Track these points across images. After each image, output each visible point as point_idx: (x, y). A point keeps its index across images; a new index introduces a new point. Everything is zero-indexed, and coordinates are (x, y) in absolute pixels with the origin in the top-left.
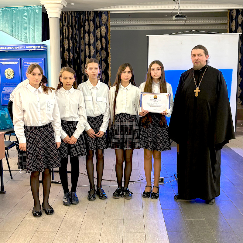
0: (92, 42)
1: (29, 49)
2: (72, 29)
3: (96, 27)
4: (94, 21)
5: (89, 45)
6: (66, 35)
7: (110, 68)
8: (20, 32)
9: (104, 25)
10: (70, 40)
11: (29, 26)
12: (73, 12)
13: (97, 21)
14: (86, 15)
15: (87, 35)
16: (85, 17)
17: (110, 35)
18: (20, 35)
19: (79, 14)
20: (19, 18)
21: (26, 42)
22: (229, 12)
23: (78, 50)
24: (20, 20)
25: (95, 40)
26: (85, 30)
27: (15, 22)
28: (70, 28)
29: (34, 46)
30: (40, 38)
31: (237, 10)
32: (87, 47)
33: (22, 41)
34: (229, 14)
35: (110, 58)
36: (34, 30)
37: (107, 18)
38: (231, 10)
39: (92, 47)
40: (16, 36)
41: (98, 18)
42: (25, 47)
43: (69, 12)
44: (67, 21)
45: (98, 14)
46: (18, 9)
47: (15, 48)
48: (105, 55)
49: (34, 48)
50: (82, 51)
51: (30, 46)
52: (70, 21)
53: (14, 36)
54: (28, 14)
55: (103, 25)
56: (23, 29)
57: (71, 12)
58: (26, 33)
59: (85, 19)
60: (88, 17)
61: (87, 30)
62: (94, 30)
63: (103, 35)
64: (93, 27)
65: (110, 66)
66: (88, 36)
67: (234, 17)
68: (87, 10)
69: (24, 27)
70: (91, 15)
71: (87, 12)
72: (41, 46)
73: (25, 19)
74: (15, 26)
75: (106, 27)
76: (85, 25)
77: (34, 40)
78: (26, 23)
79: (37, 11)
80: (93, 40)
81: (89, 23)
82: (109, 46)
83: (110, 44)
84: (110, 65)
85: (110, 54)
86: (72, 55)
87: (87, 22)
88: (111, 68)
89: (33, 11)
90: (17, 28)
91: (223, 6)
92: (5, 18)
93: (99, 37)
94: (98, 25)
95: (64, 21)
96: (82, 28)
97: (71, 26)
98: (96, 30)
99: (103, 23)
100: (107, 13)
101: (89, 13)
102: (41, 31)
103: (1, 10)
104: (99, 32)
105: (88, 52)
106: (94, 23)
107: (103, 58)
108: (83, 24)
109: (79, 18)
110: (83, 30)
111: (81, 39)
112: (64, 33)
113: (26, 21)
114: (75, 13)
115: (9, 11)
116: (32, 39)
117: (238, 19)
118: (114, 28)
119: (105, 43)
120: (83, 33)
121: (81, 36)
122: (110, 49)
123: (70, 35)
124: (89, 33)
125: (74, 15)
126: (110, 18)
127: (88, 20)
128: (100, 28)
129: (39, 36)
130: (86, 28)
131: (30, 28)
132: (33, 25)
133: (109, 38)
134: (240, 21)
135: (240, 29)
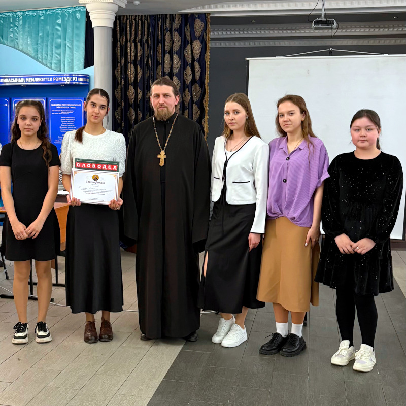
0: (175, 70)
1: (58, 81)
2: (142, 46)
3: (185, 43)
4: (180, 31)
5: (171, 75)
6: (131, 56)
7: (207, 117)
8: (49, 52)
9: (198, 39)
10: (138, 66)
11: (65, 42)
12: (145, 16)
13: (186, 33)
14: (168, 21)
15: (167, 56)
16: (166, 25)
17: (209, 57)
18: (49, 58)
19: (155, 20)
20: (48, 27)
21: (59, 69)
24: (50, 32)
25: (182, 67)
26: (164, 47)
27: (43, 35)
28: (139, 45)
29: (66, 76)
30: (81, 63)
33: (51, 68)
35: (207, 98)
36: (71, 49)
37: (203, 26)
39: (175, 79)
40: (42, 60)
41: (188, 26)
42: (53, 79)
43: (139, 16)
44: (133, 33)
45: (188, 19)
46: (47, 13)
47: (37, 80)
48: (199, 94)
49: (67, 81)
52: (139, 32)
53: (40, 60)
54: (63, 21)
55: (196, 38)
56: (54, 47)
57: (142, 16)
58: (59, 55)
59: (165, 28)
60: (171, 24)
61: (167, 48)
62: (180, 48)
63: (197, 56)
64: (179, 43)
65: (206, 114)
66: (169, 59)
68: (168, 12)
69: (56, 43)
70: (176, 22)
71: (168, 16)
72: (78, 77)
73: (58, 30)
74: (42, 42)
75: (202, 43)
76: (165, 39)
77: (71, 66)
78: (59, 37)
79: (78, 15)
80: (179, 65)
81: (172, 35)
82: (206, 78)
83: (208, 72)
84: (206, 111)
85: (207, 91)
86: (141, 93)
87: (168, 33)
89: (71, 17)
90: (44, 46)
92: (27, 29)
93: (190, 61)
94: (189, 38)
95: (129, 32)
96: (160, 44)
97: (141, 41)
98: (185, 47)
99: (197, 34)
100: (204, 17)
101: (172, 17)
103: (22, 15)
104: (190, 52)
106: (180, 35)
107: (195, 99)
108: (161, 37)
109: (154, 27)
110: (160, 48)
111: (158, 64)
112: (129, 54)
113: (59, 33)
114: (147, 18)
115: (33, 16)
116: (69, 65)
118: (217, 43)
119: (200, 71)
120: (160, 53)
121: (157, 58)
122: (208, 83)
123: (139, 58)
124: (171, 53)
125: (146, 22)
126: (209, 26)
127: (171, 31)
128: (191, 44)
129: (79, 60)
130: (166, 44)
131: (65, 45)
132: (70, 40)
133: (206, 61)
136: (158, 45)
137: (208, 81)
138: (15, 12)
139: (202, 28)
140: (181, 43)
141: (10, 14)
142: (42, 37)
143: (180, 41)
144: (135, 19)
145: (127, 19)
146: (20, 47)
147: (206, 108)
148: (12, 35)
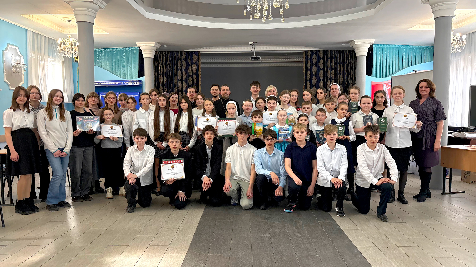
0: (184, 79)
1: (126, 84)
2: (166, 67)
3: (188, 65)
4: (186, 59)
5: (182, 81)
6: (161, 72)
8: (119, 69)
9: (195, 64)
10: (165, 76)
11: (128, 64)
12: (167, 52)
13: (189, 60)
14: (179, 55)
15: (179, 72)
16: (178, 56)
17: (200, 72)
18: (119, 72)
19: (173, 54)
20: (118, 57)
21: (124, 78)
22: (305, 53)
23: (171, 85)
24: (119, 59)
25: (187, 76)
26: (178, 67)
27: (115, 61)
28: (165, 66)
29: (131, 82)
30: (137, 75)
31: (312, 51)
32: (180, 83)
33: (120, 77)
34: (304, 54)
36: (131, 68)
37: (197, 58)
38: (306, 51)
39: (184, 83)
40: (115, 73)
41: (189, 57)
42: (123, 83)
43: (164, 52)
44: (162, 60)
45: (190, 54)
46: (118, 50)
47: (115, 83)
49: (131, 84)
50: (175, 86)
51: (127, 82)
52: (165, 60)
53: (114, 73)
54: (126, 54)
55: (194, 63)
56: (122, 67)
57: (166, 52)
58: (125, 71)
59: (178, 58)
60: (181, 56)
61: (179, 67)
62: (186, 68)
63: (194, 72)
64: (185, 65)
66: (180, 73)
67: (309, 57)
68: (179, 50)
69: (123, 65)
70: (183, 55)
71: (179, 52)
72: (137, 82)
73: (124, 58)
74: (115, 64)
75: (197, 65)
76: (178, 64)
77: (131, 76)
78: (125, 62)
79: (134, 51)
80: (185, 76)
82: (199, 82)
83: (200, 79)
85: (200, 88)
86: (166, 89)
87: (180, 61)
89: (131, 52)
90: (116, 66)
91: (298, 48)
92: (106, 58)
93: (191, 74)
94: (190, 63)
95: (159, 60)
96: (176, 66)
97: (166, 64)
98: (188, 67)
99: (194, 61)
100: (197, 53)
101: (181, 53)
102: (138, 69)
103: (103, 51)
104: (191, 70)
105: (181, 87)
106: (186, 61)
108: (176, 62)
109: (172, 58)
110: (176, 67)
111: (175, 75)
112: (160, 70)
113: (124, 60)
114: (169, 53)
115: (110, 51)
116: (130, 76)
117: (313, 59)
118: (204, 65)
119: (196, 79)
120: (176, 70)
121: (174, 73)
123: (165, 72)
124: (181, 70)
125: (168, 55)
126: (200, 57)
127: (181, 59)
128: (191, 66)
129: (135, 73)
130: (179, 66)
131: (128, 66)
132: (130, 63)
133: (199, 74)
134: (314, 60)
135: (314, 67)
136: (174, 66)
137: (201, 84)
138: (100, 49)
139: (196, 58)
140: (186, 65)
141: (97, 50)
142: (115, 62)
143: (186, 64)
144: (162, 53)
145: (158, 53)
146: (103, 67)
148: (98, 60)
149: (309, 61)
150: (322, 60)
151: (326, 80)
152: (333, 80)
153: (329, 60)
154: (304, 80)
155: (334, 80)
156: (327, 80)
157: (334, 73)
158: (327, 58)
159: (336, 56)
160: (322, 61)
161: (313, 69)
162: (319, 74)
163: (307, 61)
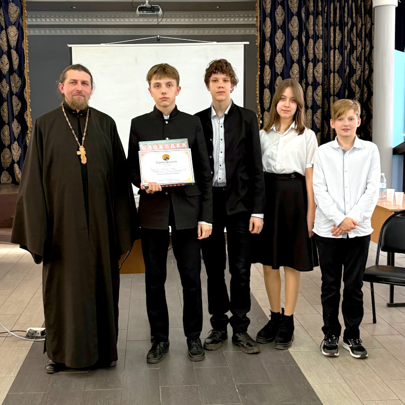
7: (29, 110)
9: (14, 25)
17: (27, 45)
34: (257, 5)
35: (27, 90)
37: (18, 11)
45: (2, 3)
48: (19, 85)
55: (11, 24)
63: (13, 43)
65: (28, 107)
67: (268, 11)
75: (18, 29)
82: (25, 67)
83: (27, 61)
84: (28, 104)
85: (28, 81)
88: (31, 110)
93: (6, 48)
94: (3, 24)
99: (13, 20)
104: (5, 39)
107: (15, 90)
117: (276, 15)
119: (18, 59)
122: (28, 73)
126: (25, 11)
128: (6, 31)
133: (25, 50)
134: (279, 19)
135: (279, 33)
137: (28, 71)
139: (17, 13)
147: (27, 101)
149: (268, 20)
150: (295, 19)
151: (304, 63)
152: (319, 61)
153: (311, 17)
154: (259, 63)
155: (322, 62)
156: (307, 61)
157: (321, 47)
158: (308, 14)
159: (326, 8)
160: (297, 21)
161: (276, 39)
162: (290, 49)
163: (263, 21)
